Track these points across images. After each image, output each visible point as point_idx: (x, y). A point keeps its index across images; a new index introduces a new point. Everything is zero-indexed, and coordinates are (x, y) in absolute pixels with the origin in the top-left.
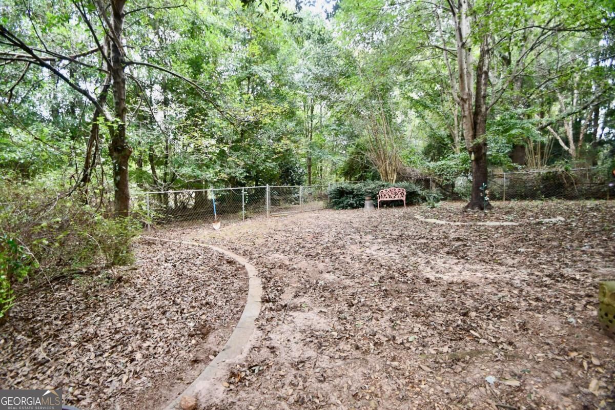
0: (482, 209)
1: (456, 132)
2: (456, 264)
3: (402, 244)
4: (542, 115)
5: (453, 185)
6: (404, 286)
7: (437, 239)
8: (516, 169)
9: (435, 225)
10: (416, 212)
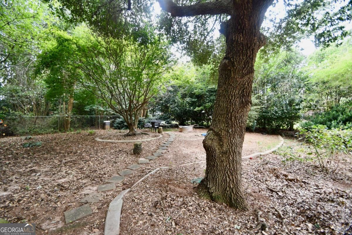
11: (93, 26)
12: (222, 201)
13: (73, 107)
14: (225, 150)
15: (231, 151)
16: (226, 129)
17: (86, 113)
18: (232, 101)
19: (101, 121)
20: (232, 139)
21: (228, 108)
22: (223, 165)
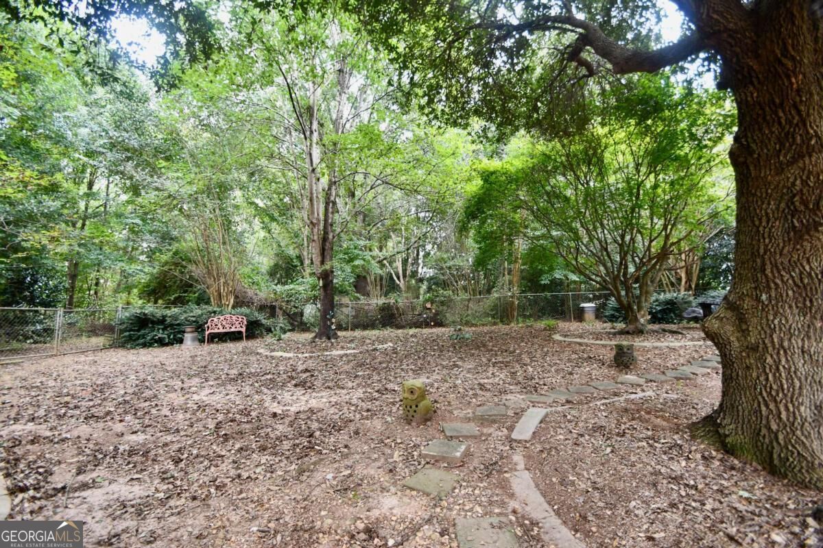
0: (329, 339)
1: (305, 253)
2: (304, 394)
3: (243, 384)
4: (381, 249)
5: (302, 314)
6: (247, 426)
7: (284, 373)
8: (359, 299)
9: (282, 359)
10: (260, 346)
11: (533, 131)
12: (752, 458)
13: (523, 278)
14: (753, 341)
15: (769, 345)
16: (754, 293)
17: (544, 288)
18: (761, 229)
19: (574, 305)
20: (771, 318)
21: (754, 245)
22: (751, 376)
